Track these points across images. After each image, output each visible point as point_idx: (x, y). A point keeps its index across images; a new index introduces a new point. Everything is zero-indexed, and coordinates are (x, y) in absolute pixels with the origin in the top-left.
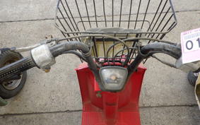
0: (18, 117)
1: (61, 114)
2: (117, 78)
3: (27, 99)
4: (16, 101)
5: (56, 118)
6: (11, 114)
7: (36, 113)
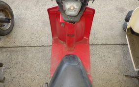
0: (9, 49)
1: (38, 48)
2: (74, 8)
3: (15, 38)
4: (7, 39)
5: (35, 50)
6: (5, 47)
7: (21, 47)
